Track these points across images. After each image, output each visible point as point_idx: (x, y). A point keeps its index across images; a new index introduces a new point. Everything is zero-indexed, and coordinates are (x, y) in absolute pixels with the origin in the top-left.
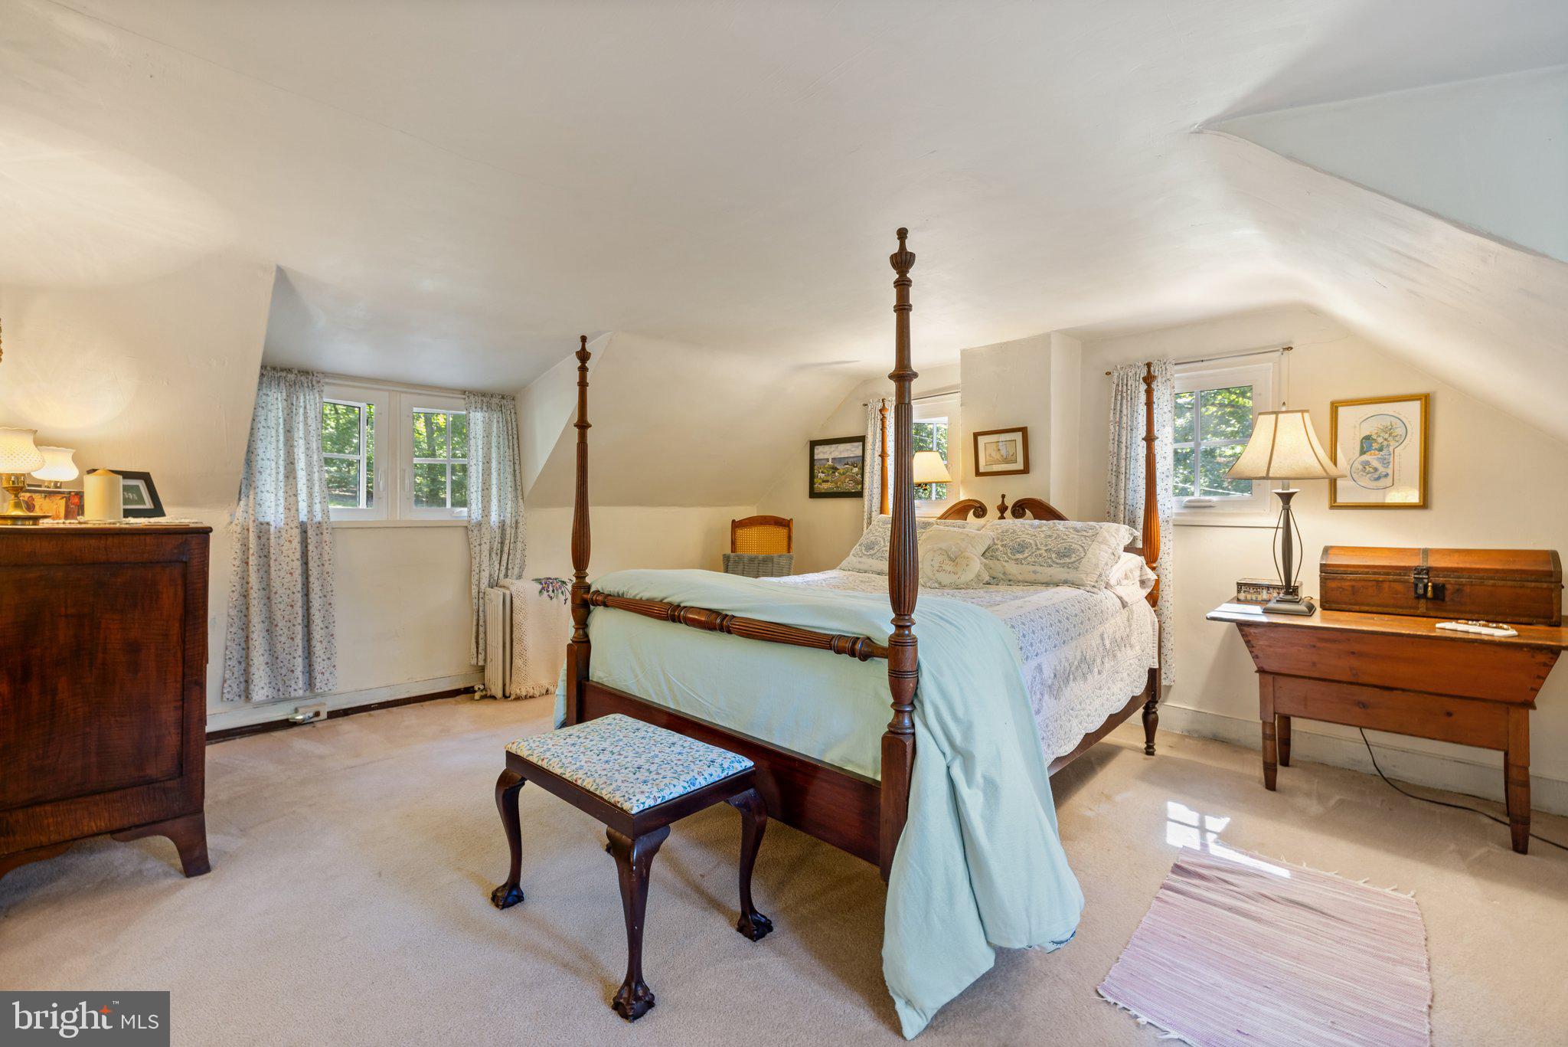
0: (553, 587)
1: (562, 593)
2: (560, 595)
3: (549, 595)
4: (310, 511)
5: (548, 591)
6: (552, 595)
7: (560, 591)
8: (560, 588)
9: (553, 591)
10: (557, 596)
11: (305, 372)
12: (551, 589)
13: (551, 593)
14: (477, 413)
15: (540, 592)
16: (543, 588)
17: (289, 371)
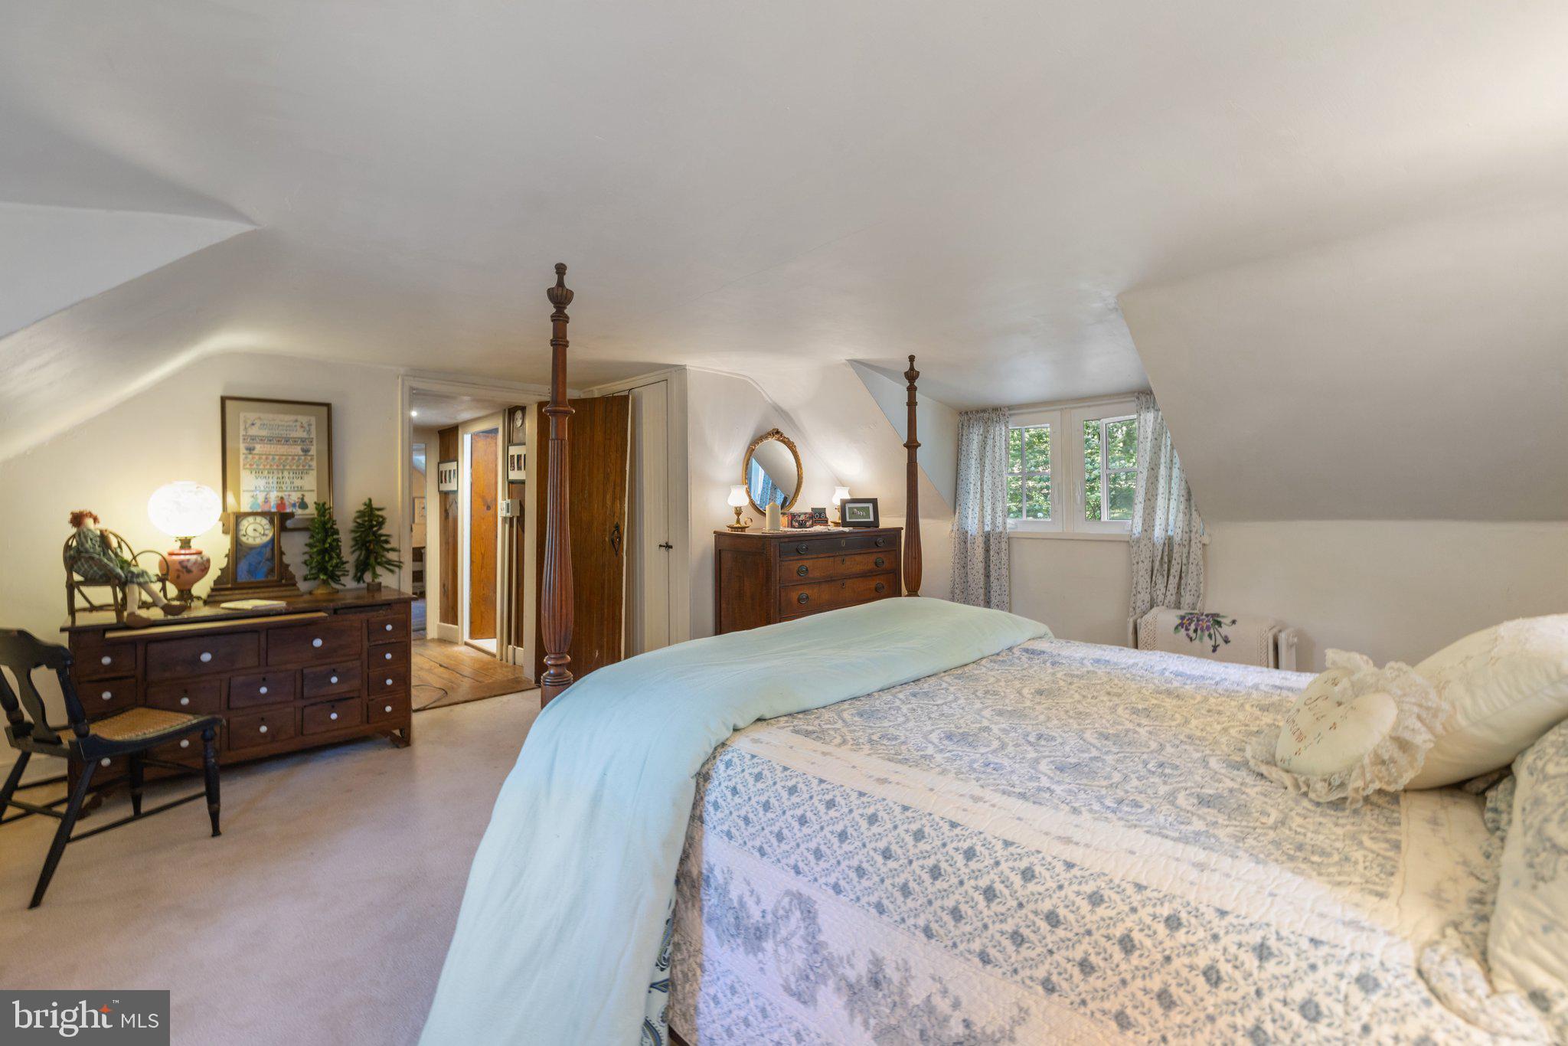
0: (1197, 625)
1: (1210, 636)
2: (1206, 638)
3: (1188, 635)
4: (993, 523)
5: (1187, 629)
6: (1193, 635)
7: (1207, 633)
8: (1208, 628)
9: (1195, 631)
10: (1201, 639)
11: (996, 409)
12: (1193, 627)
13: (1191, 632)
14: (1149, 414)
15: (1176, 628)
16: (1181, 625)
17: (984, 411)
